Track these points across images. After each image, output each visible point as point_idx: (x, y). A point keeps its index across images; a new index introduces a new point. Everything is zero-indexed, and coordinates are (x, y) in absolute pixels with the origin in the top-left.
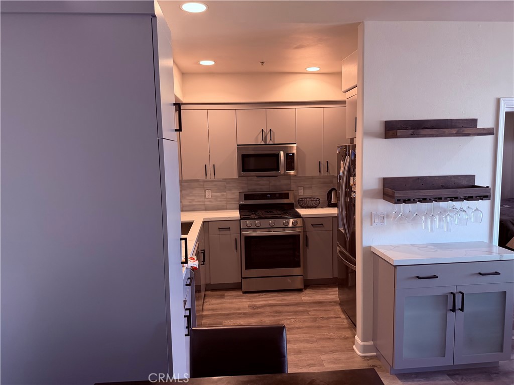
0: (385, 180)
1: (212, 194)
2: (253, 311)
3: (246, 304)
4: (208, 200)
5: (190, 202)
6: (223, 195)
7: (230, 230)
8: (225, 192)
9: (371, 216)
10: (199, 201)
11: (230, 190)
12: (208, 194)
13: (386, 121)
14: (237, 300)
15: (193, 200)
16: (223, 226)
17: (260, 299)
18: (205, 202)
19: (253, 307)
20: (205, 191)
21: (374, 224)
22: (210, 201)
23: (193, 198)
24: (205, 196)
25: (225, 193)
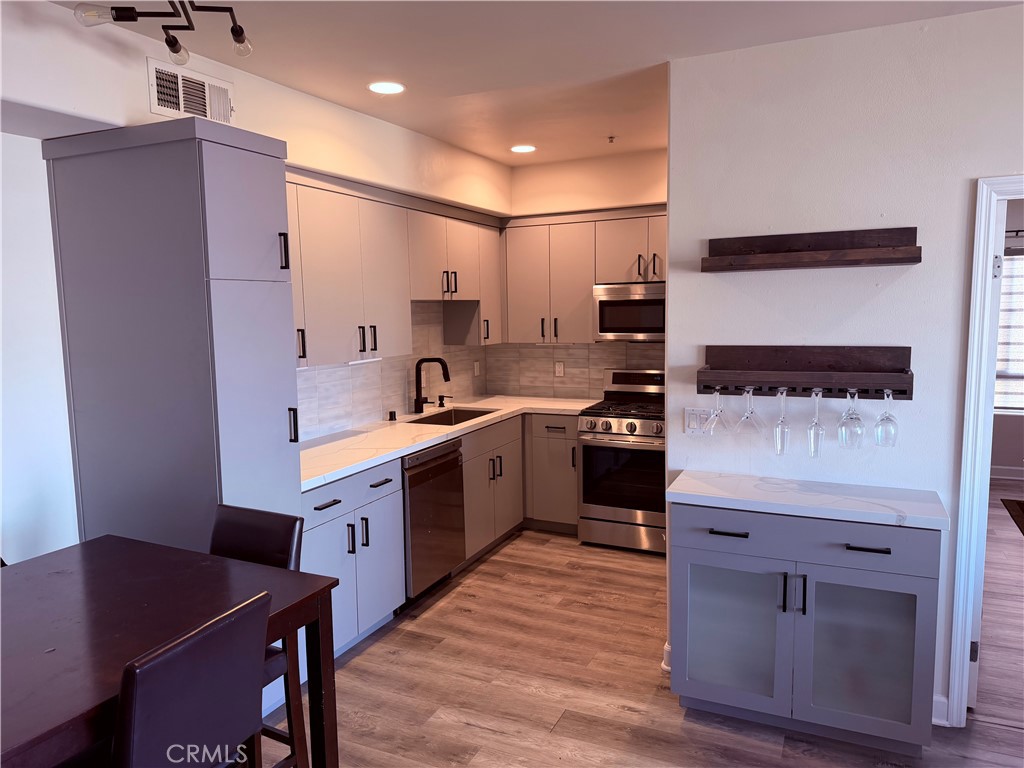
0: (709, 349)
1: (568, 370)
2: (569, 571)
3: (567, 560)
4: (559, 379)
5: (532, 382)
6: (583, 373)
7: (565, 432)
8: (588, 368)
9: (683, 415)
10: (545, 381)
11: (596, 364)
12: (559, 369)
13: (710, 241)
14: (560, 552)
15: (536, 378)
16: (556, 424)
17: (598, 558)
18: (553, 383)
19: (572, 566)
20: (554, 364)
21: (688, 431)
22: (562, 382)
23: (536, 374)
24: (554, 373)
25: (587, 370)
